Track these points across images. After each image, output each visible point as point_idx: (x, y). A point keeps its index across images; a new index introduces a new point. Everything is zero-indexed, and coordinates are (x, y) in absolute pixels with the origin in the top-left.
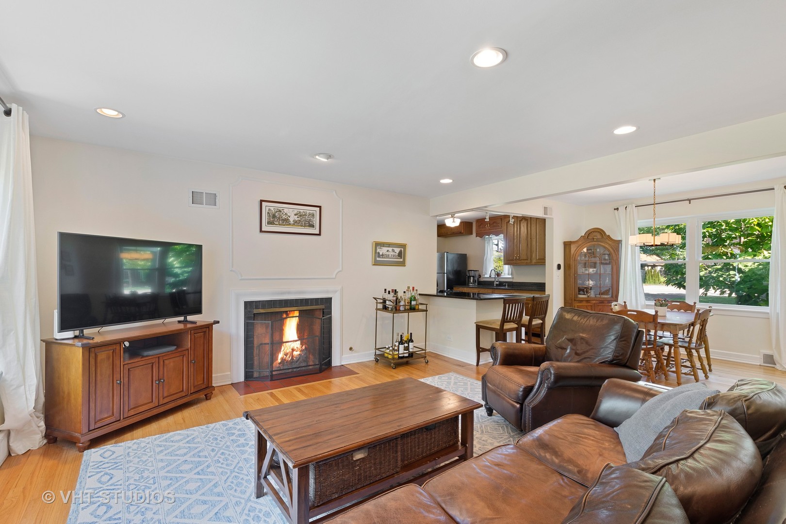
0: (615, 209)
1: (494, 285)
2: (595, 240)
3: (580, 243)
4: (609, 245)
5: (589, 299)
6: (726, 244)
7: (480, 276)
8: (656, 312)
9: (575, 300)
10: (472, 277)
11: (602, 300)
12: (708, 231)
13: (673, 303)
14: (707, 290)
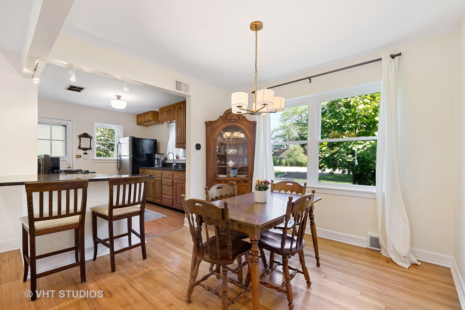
0: (252, 93)
1: (172, 166)
2: (232, 121)
3: (219, 123)
4: (245, 125)
5: (229, 179)
6: (346, 133)
7: (166, 159)
8: (226, 205)
9: (214, 180)
10: (156, 160)
11: (239, 179)
12: (332, 122)
13: (287, 184)
14: (334, 170)
